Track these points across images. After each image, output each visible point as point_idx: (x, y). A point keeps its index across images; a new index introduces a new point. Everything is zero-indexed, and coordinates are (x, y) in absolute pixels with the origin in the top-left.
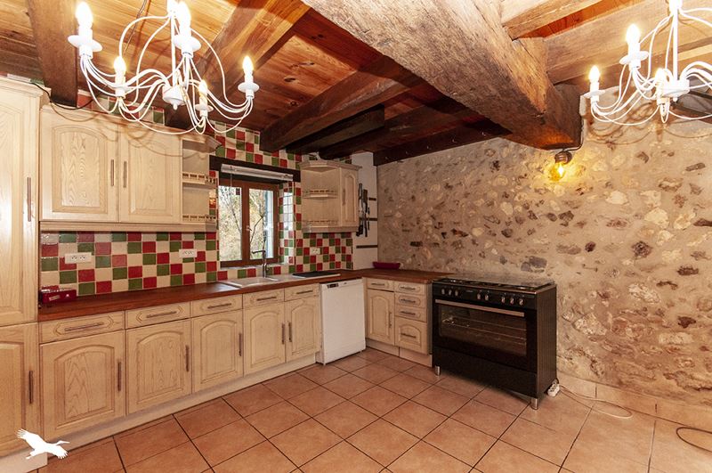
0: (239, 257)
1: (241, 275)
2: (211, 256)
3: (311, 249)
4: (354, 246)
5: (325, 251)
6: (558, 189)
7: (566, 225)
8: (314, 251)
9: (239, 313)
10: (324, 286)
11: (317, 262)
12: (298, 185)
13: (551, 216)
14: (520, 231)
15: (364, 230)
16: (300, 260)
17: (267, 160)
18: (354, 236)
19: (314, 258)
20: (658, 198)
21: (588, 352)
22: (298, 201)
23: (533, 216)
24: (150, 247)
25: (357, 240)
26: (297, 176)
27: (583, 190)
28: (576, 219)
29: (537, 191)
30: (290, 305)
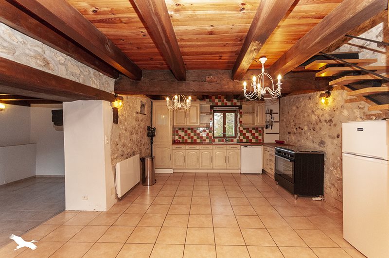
0: (222, 136)
1: (219, 141)
2: (211, 134)
3: (247, 134)
4: (265, 133)
5: (254, 134)
6: (327, 108)
7: (330, 125)
8: (248, 134)
9: (212, 151)
10: (242, 146)
11: (250, 138)
12: (241, 111)
13: (326, 121)
14: (317, 128)
15: (270, 126)
16: (241, 138)
17: (229, 104)
18: (265, 129)
19: (248, 137)
20: (359, 113)
21: (336, 186)
22: (241, 117)
23: (320, 121)
24: (186, 132)
25: (266, 131)
26: (240, 107)
27: (335, 109)
28: (334, 123)
29: (322, 109)
30: (229, 150)
